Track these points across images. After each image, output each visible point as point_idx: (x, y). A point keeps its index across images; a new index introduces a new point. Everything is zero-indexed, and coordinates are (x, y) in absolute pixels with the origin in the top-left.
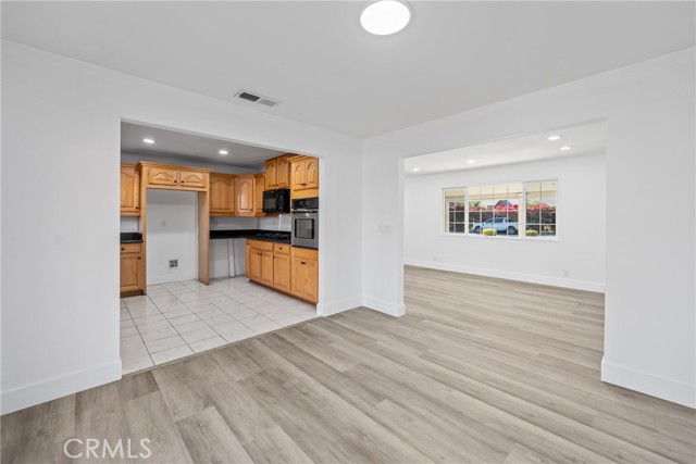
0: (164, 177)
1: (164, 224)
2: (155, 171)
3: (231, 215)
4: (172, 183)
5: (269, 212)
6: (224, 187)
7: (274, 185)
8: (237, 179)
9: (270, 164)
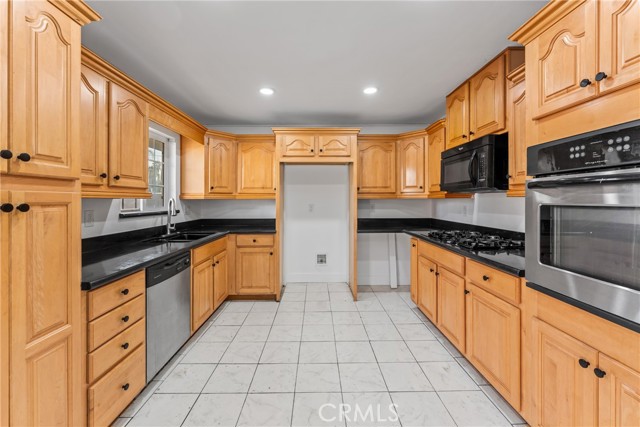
0: (299, 147)
1: (311, 208)
2: (289, 139)
3: (393, 196)
4: (308, 153)
5: (452, 189)
6: (380, 154)
7: (464, 136)
8: (399, 142)
9: (455, 98)
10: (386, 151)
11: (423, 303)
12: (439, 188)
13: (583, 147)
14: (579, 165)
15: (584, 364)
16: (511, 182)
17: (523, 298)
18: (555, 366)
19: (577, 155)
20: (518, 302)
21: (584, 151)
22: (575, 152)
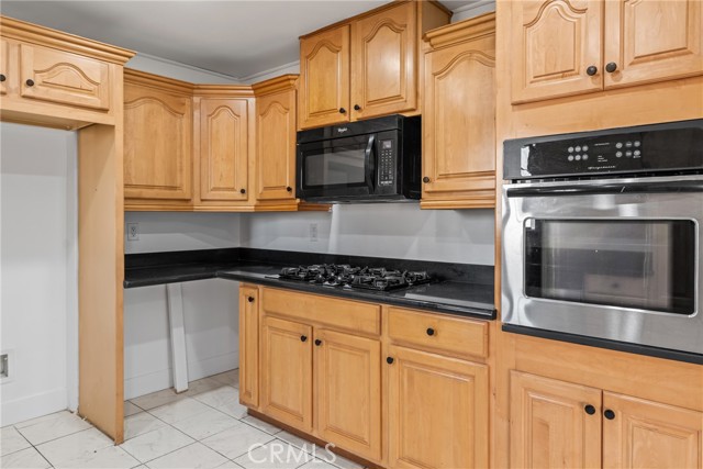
3: (184, 207)
7: (342, 111)
8: (196, 99)
9: (322, 44)
10: (174, 113)
11: (277, 399)
12: (293, 195)
13: (585, 148)
14: (580, 170)
15: (590, 409)
16: (426, 187)
17: (492, 349)
18: (546, 426)
19: (578, 158)
20: (485, 355)
21: (586, 153)
22: (574, 154)
